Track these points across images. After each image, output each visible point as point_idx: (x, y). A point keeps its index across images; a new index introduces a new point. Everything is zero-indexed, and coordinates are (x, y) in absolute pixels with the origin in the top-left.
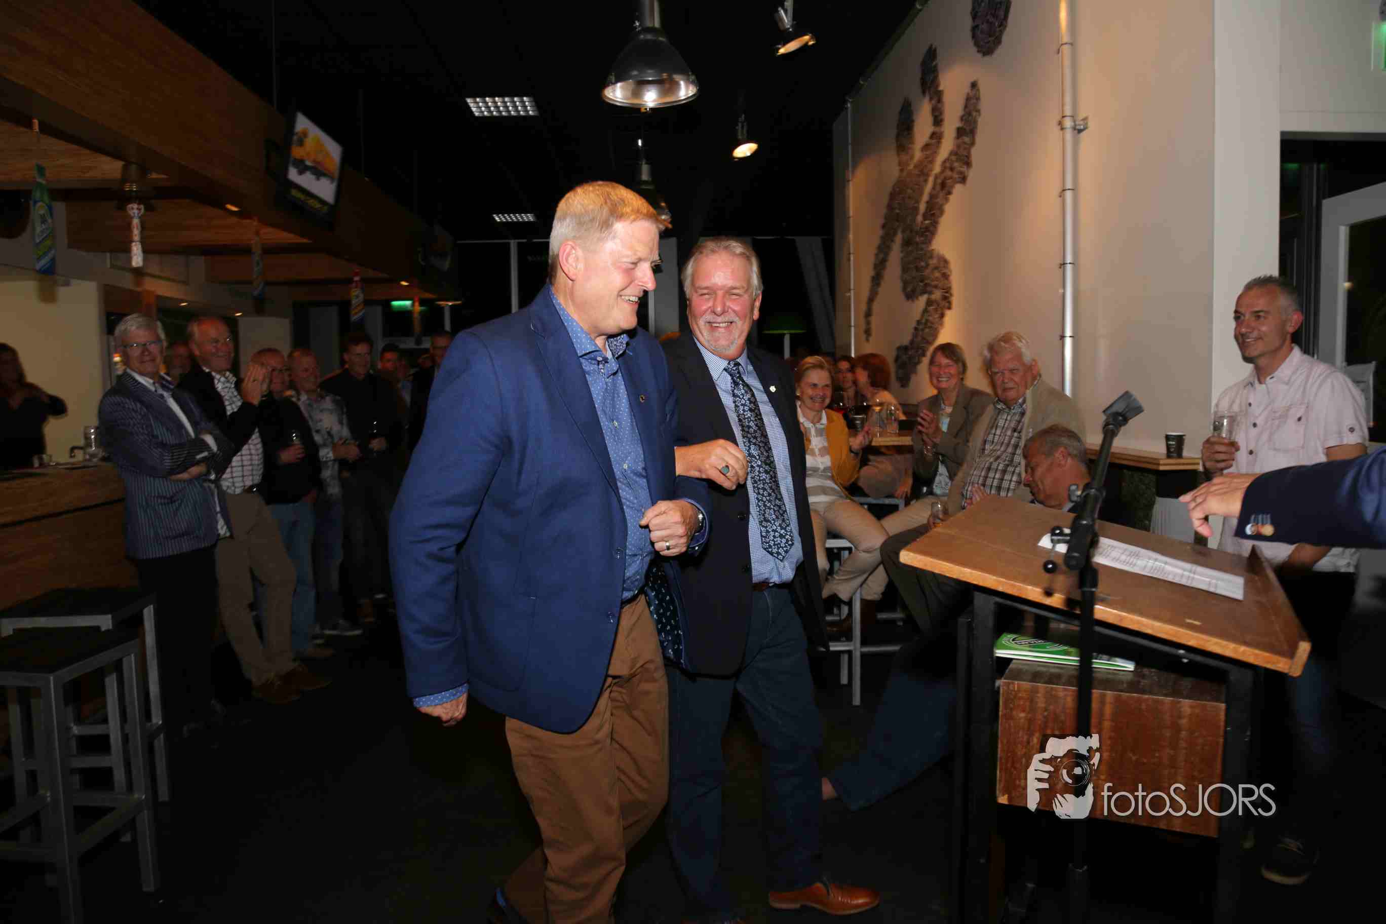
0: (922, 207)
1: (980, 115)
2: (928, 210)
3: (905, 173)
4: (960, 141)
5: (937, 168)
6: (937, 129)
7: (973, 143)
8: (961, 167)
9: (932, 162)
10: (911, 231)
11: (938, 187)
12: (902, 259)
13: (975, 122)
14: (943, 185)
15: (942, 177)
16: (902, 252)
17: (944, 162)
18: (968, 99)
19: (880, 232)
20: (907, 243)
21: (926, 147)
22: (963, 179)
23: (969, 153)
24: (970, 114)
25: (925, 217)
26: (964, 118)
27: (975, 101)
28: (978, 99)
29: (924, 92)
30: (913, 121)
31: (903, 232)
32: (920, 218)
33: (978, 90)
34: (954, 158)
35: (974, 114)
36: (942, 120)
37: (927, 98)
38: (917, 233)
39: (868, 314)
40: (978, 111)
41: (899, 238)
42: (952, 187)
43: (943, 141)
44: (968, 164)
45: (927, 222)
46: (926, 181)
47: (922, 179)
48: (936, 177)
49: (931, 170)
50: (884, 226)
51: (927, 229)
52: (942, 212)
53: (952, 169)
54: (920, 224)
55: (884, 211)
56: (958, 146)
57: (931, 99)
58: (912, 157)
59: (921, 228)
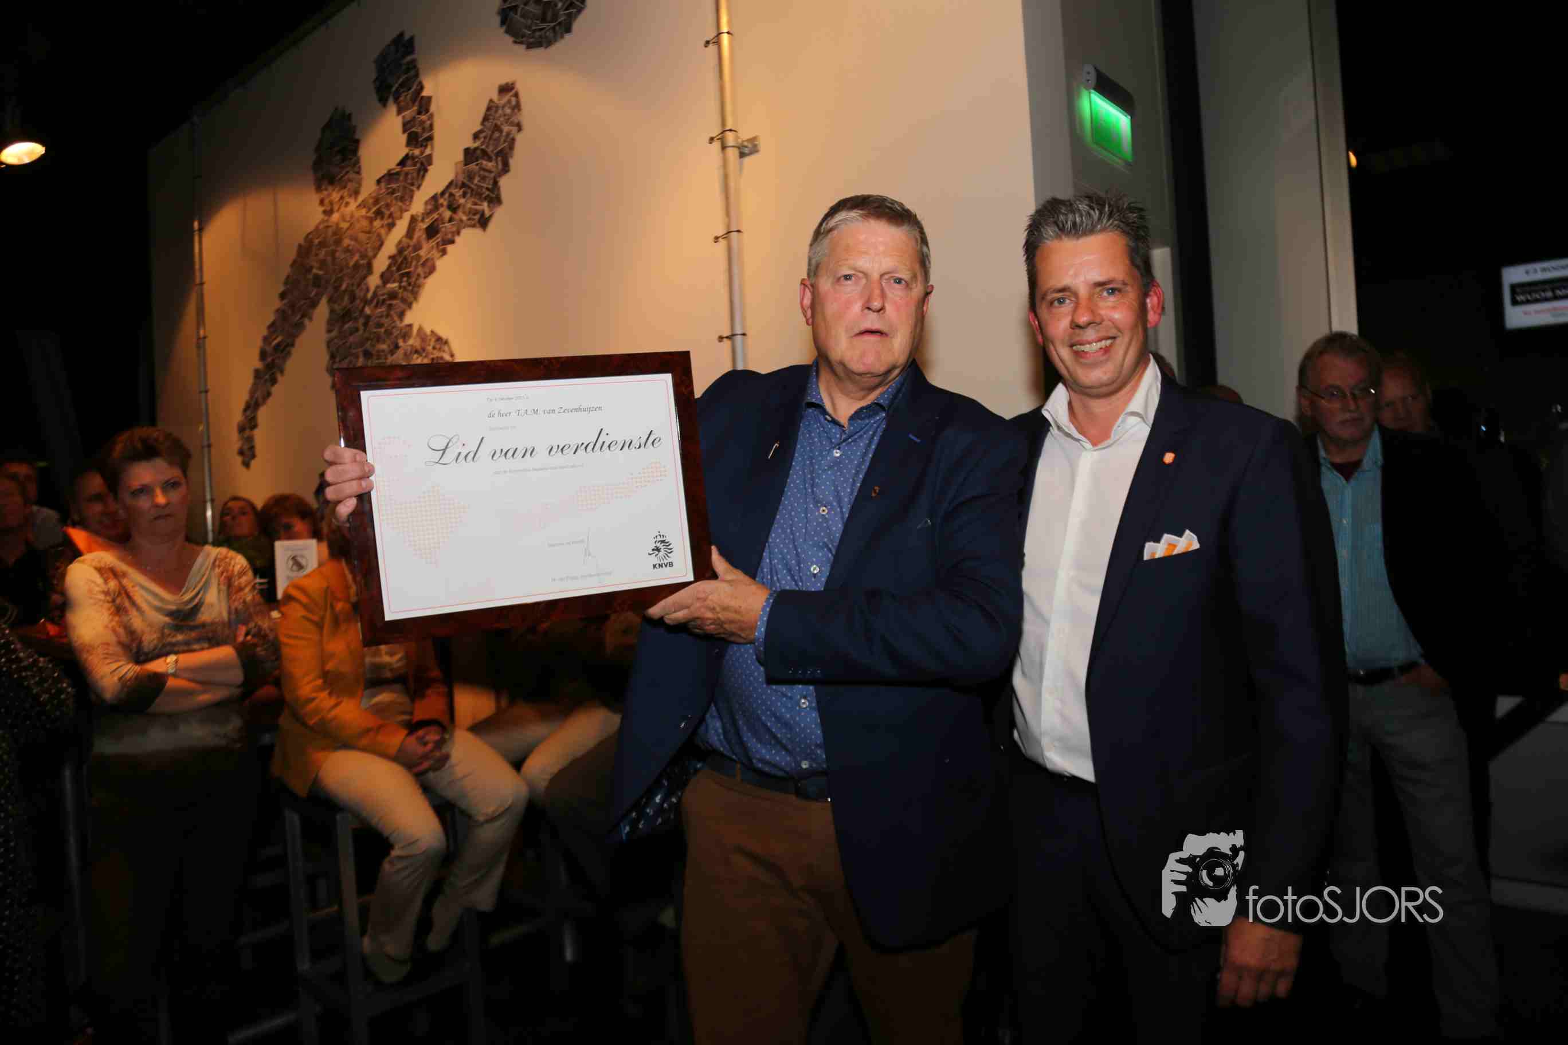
0: (381, 263)
1: (520, 129)
2: (394, 268)
3: (335, 217)
4: (473, 166)
5: (418, 204)
6: (417, 152)
7: (506, 168)
8: (475, 204)
9: (407, 197)
10: (353, 298)
11: (419, 234)
12: (329, 343)
13: (513, 140)
14: (432, 231)
15: (428, 222)
16: (329, 331)
17: (434, 198)
18: (491, 107)
19: (277, 304)
20: (339, 319)
21: (390, 177)
22: (483, 222)
23: (496, 183)
24: (497, 128)
25: (385, 278)
26: (482, 135)
27: (508, 111)
28: (517, 107)
29: (383, 101)
30: (357, 142)
31: (331, 300)
32: (374, 281)
33: (516, 95)
34: (458, 193)
35: (506, 128)
36: (430, 138)
37: (393, 109)
38: (366, 302)
39: (249, 424)
40: (519, 127)
41: (322, 311)
42: (458, 233)
43: (431, 169)
44: (495, 200)
45: (393, 286)
46: (391, 226)
47: (377, 223)
48: (413, 219)
49: (402, 211)
50: (283, 296)
51: (393, 295)
52: (432, 269)
53: (453, 208)
54: (372, 289)
55: (286, 270)
56: (470, 177)
57: (399, 112)
58: (356, 193)
59: (375, 294)
